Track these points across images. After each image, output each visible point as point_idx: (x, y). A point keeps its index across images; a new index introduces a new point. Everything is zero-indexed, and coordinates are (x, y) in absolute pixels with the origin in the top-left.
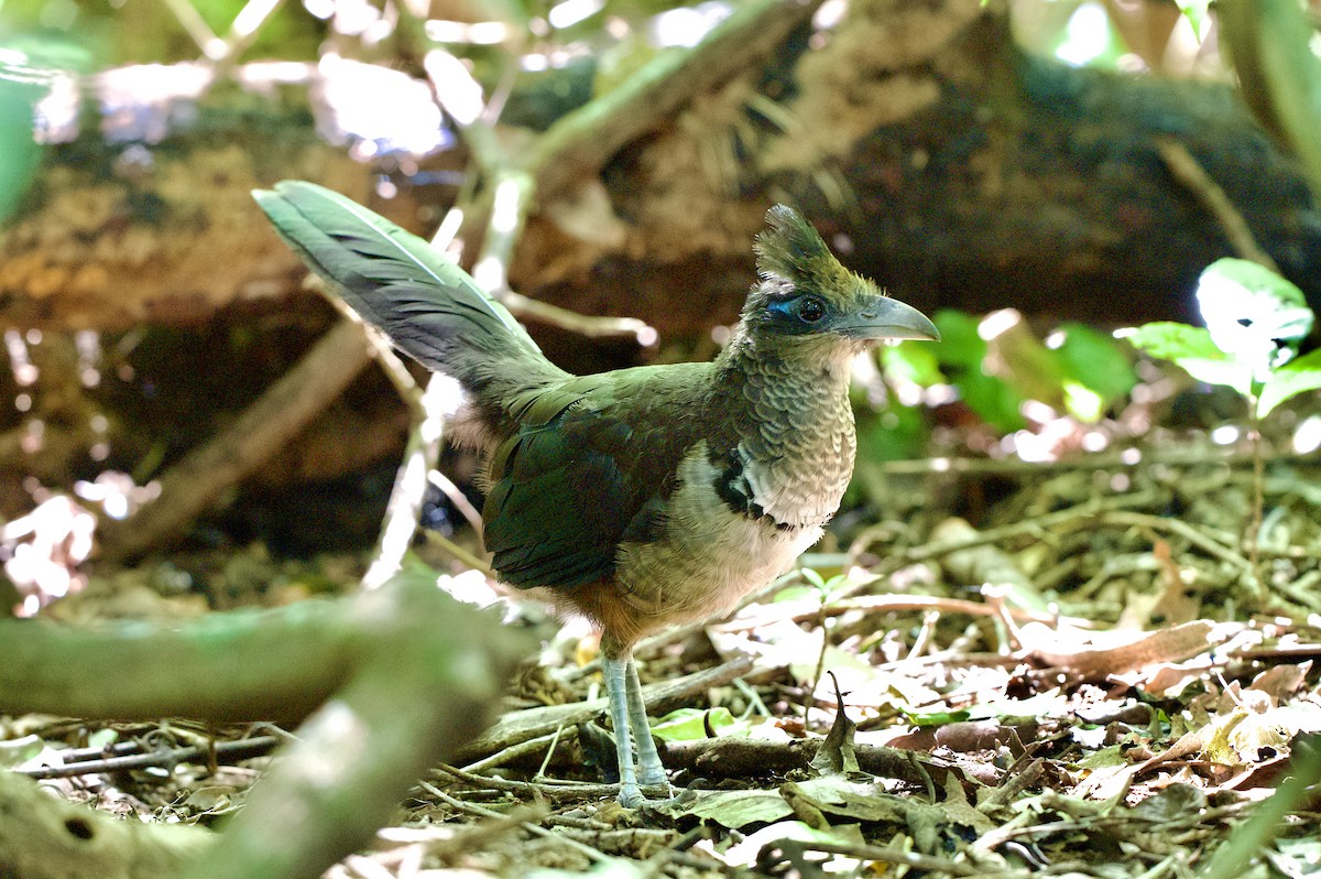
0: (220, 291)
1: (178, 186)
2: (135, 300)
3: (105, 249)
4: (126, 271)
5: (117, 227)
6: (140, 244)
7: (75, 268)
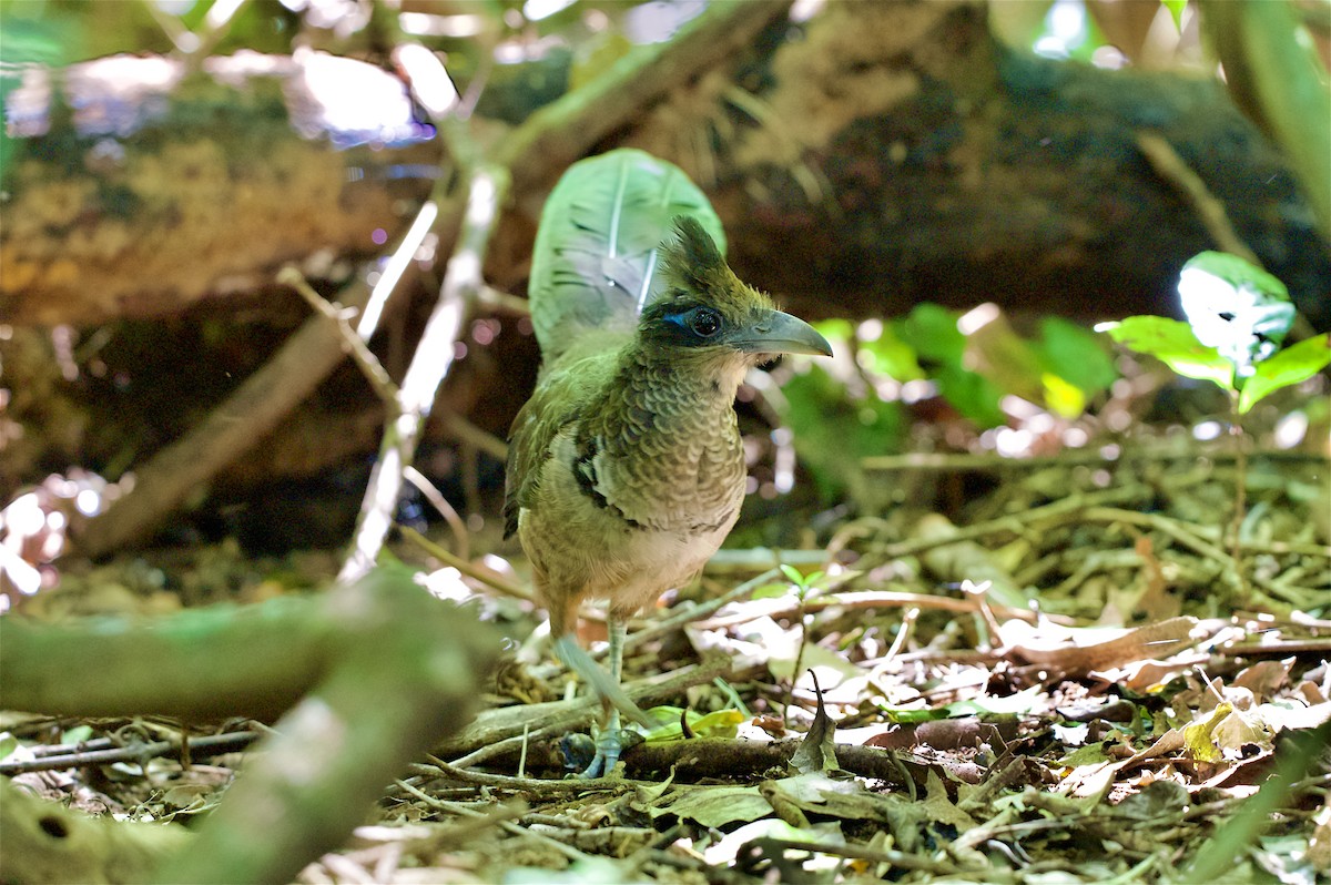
0: (193, 285)
1: (150, 180)
2: (107, 296)
3: (77, 243)
4: (99, 265)
5: (89, 221)
6: (112, 239)
7: (46, 262)
